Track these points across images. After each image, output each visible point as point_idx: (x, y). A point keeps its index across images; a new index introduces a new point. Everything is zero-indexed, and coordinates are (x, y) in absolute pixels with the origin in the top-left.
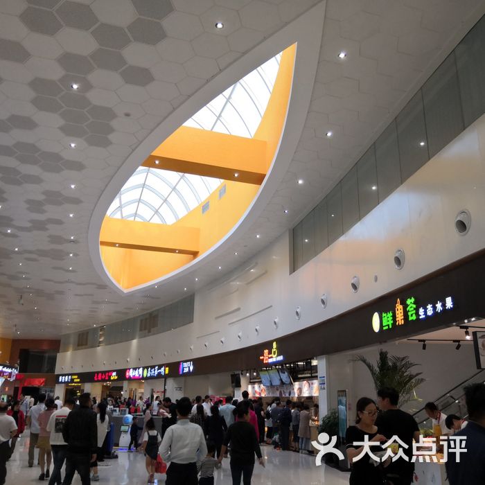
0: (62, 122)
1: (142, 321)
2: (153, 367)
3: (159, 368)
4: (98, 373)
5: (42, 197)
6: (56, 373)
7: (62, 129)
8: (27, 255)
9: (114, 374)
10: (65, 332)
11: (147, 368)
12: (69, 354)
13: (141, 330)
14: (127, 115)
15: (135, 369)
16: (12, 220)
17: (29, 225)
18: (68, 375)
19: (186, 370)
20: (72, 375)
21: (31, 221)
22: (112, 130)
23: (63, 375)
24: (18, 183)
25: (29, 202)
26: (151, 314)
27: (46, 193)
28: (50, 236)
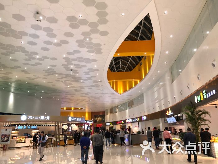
0: (87, 50)
1: (128, 103)
2: (134, 118)
3: (136, 119)
4: (118, 121)
5: (88, 71)
6: (105, 122)
7: (87, 51)
8: (88, 87)
9: (123, 121)
10: (106, 109)
11: (132, 119)
12: (108, 116)
13: (129, 106)
14: (105, 44)
15: (128, 119)
16: (81, 78)
17: (86, 79)
18: (109, 122)
19: (144, 119)
20: (110, 122)
21: (87, 77)
22: (101, 49)
23: (107, 123)
24: (80, 68)
25: (85, 72)
26: (131, 101)
27: (88, 69)
28: (93, 81)
